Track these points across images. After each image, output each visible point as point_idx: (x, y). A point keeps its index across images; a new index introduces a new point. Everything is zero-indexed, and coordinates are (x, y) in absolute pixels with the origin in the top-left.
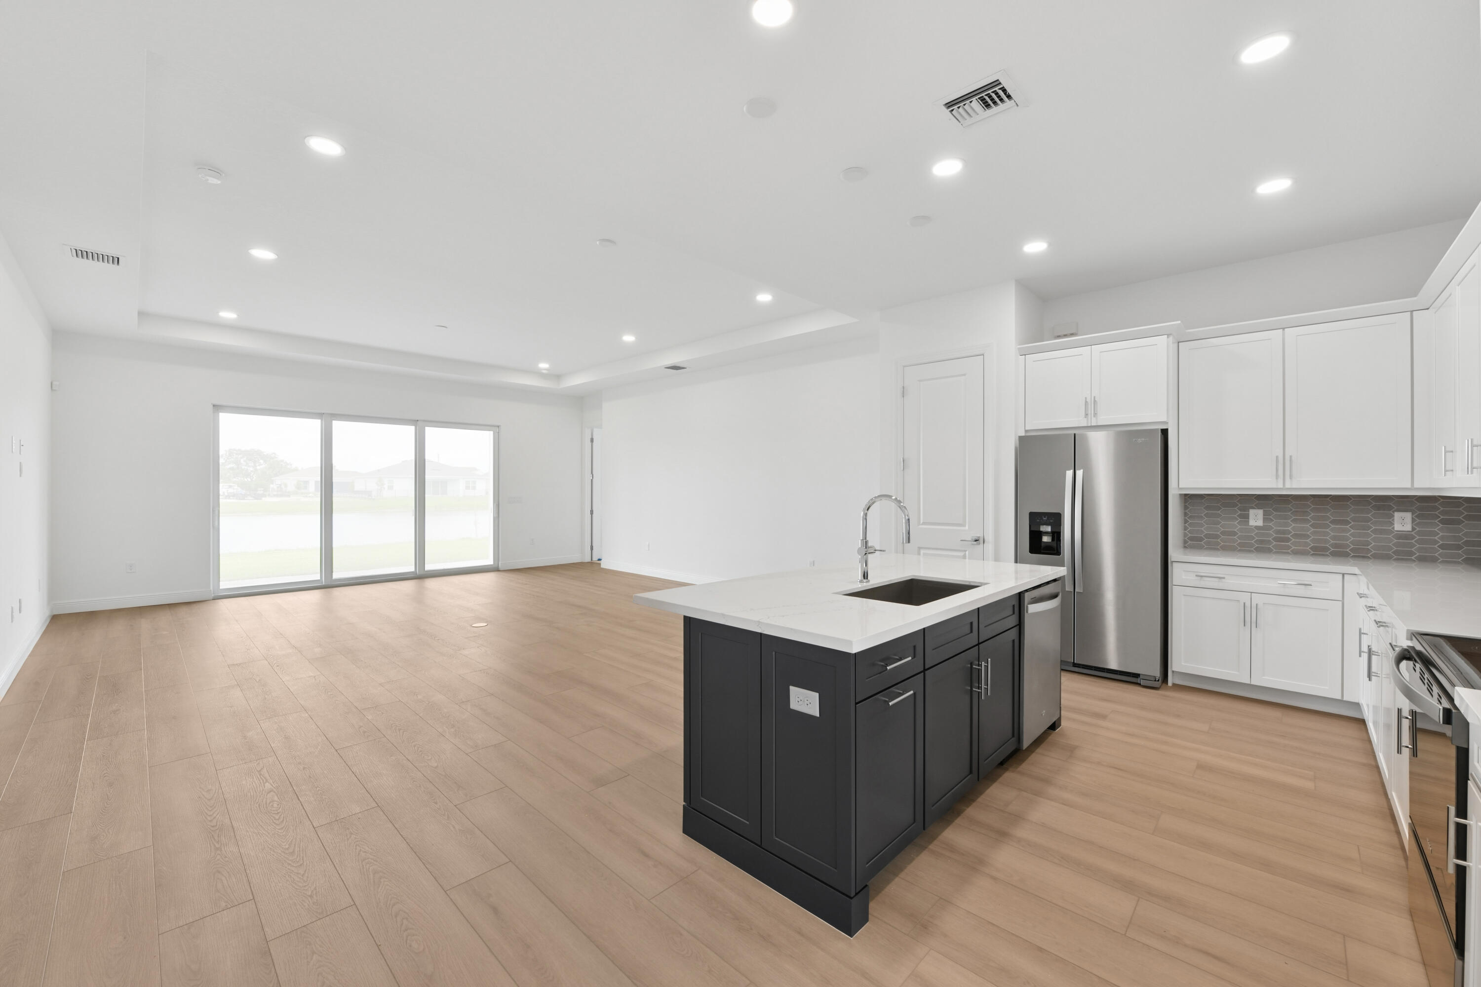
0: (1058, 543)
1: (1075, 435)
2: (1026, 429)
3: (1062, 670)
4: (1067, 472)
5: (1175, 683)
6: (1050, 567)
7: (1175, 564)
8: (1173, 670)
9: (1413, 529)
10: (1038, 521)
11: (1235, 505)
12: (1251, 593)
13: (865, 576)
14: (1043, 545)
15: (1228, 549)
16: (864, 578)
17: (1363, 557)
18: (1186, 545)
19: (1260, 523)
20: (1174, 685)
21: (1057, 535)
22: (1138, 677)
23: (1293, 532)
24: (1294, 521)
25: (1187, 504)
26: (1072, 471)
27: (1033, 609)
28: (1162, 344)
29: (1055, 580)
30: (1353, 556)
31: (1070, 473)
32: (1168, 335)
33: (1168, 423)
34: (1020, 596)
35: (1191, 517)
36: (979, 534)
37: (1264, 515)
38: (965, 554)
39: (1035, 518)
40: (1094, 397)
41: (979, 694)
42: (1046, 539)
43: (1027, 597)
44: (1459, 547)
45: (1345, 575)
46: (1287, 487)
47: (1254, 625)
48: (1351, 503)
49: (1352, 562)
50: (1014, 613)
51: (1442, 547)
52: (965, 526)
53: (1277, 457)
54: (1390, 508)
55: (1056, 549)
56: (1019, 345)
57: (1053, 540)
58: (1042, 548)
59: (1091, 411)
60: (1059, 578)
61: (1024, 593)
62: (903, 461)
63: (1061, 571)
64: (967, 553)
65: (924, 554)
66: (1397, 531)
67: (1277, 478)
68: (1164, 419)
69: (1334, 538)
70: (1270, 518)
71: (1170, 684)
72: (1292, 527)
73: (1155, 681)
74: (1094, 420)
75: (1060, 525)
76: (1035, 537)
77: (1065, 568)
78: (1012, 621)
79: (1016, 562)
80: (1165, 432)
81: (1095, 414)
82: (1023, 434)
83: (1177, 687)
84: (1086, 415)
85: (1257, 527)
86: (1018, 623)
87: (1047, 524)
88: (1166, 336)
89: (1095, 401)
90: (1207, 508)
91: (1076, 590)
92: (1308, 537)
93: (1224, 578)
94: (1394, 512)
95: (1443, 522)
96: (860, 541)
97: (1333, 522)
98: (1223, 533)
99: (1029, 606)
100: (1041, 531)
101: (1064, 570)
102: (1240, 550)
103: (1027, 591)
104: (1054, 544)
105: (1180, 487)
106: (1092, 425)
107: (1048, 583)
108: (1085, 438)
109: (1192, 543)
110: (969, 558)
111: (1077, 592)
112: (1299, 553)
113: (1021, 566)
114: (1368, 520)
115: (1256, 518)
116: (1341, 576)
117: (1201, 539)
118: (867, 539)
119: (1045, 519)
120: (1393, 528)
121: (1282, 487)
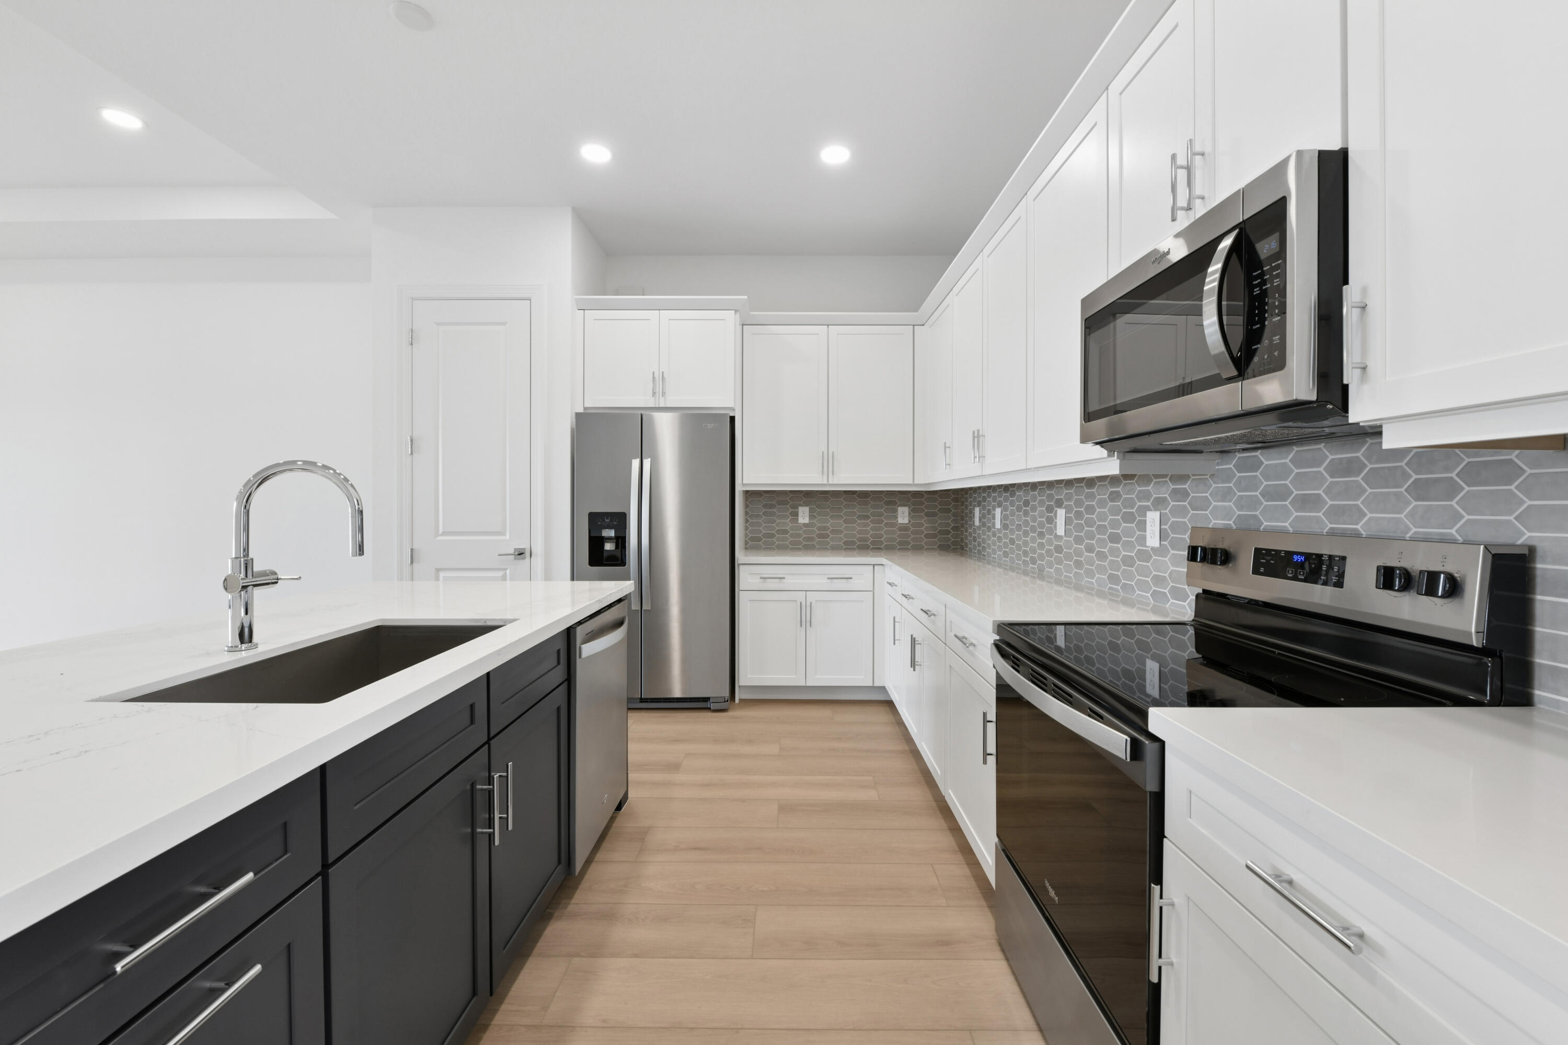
0: (623, 550)
1: (642, 415)
2: (585, 406)
3: (629, 709)
4: (633, 461)
5: (741, 698)
6: (613, 582)
7: (741, 567)
8: (740, 684)
9: (910, 521)
10: (599, 523)
11: (786, 503)
12: (806, 591)
13: (245, 635)
14: (605, 555)
15: (782, 548)
16: (242, 640)
17: (879, 548)
18: (747, 546)
19: (806, 520)
20: (740, 700)
21: (621, 541)
22: (707, 701)
23: (831, 528)
24: (832, 517)
25: (747, 503)
26: (638, 459)
27: (588, 650)
28: (730, 318)
29: (620, 601)
30: (872, 548)
31: (636, 463)
32: (736, 311)
33: (734, 409)
34: (569, 633)
35: (751, 516)
36: (523, 545)
37: (810, 512)
38: (506, 573)
39: (597, 520)
40: (663, 372)
41: (491, 836)
42: (609, 546)
43: (580, 632)
44: (934, 536)
45: (875, 566)
46: (830, 483)
47: (808, 624)
48: (871, 500)
49: (871, 553)
50: (559, 663)
51: (927, 536)
52: (505, 535)
53: (823, 452)
54: (894, 503)
55: (620, 559)
56: (577, 295)
57: (617, 547)
58: (604, 559)
59: (659, 389)
60: (624, 596)
61: (575, 628)
62: (412, 441)
63: (626, 587)
64: (508, 571)
65: (445, 579)
66: (900, 524)
67: (823, 474)
68: (731, 405)
69: (859, 532)
70: (814, 515)
71: (737, 701)
72: (830, 523)
73: (725, 702)
74: (662, 399)
75: (625, 528)
76: (596, 543)
77: (632, 582)
78: (558, 675)
79: (573, 579)
80: (732, 419)
81: (664, 394)
82: (581, 410)
83: (746, 703)
84: (654, 393)
85: (805, 525)
86: (566, 678)
87: (609, 527)
88: (734, 311)
89: (663, 377)
90: (765, 506)
91: (643, 608)
92: (841, 532)
93: (784, 578)
94: (897, 507)
95: (928, 515)
96: (230, 561)
97: (860, 517)
98: (778, 531)
99: (583, 646)
100: (603, 537)
101: (632, 584)
102: (792, 549)
103: (580, 623)
104: (618, 554)
105: (744, 483)
106: (660, 406)
107: (610, 606)
108: (651, 419)
109: (753, 545)
110: (511, 579)
111: (644, 610)
112: (835, 549)
113: (577, 583)
114: (881, 515)
115: (804, 515)
116: (872, 567)
117: (759, 539)
118: (251, 556)
119: (607, 520)
120: (897, 521)
121: (826, 483)
